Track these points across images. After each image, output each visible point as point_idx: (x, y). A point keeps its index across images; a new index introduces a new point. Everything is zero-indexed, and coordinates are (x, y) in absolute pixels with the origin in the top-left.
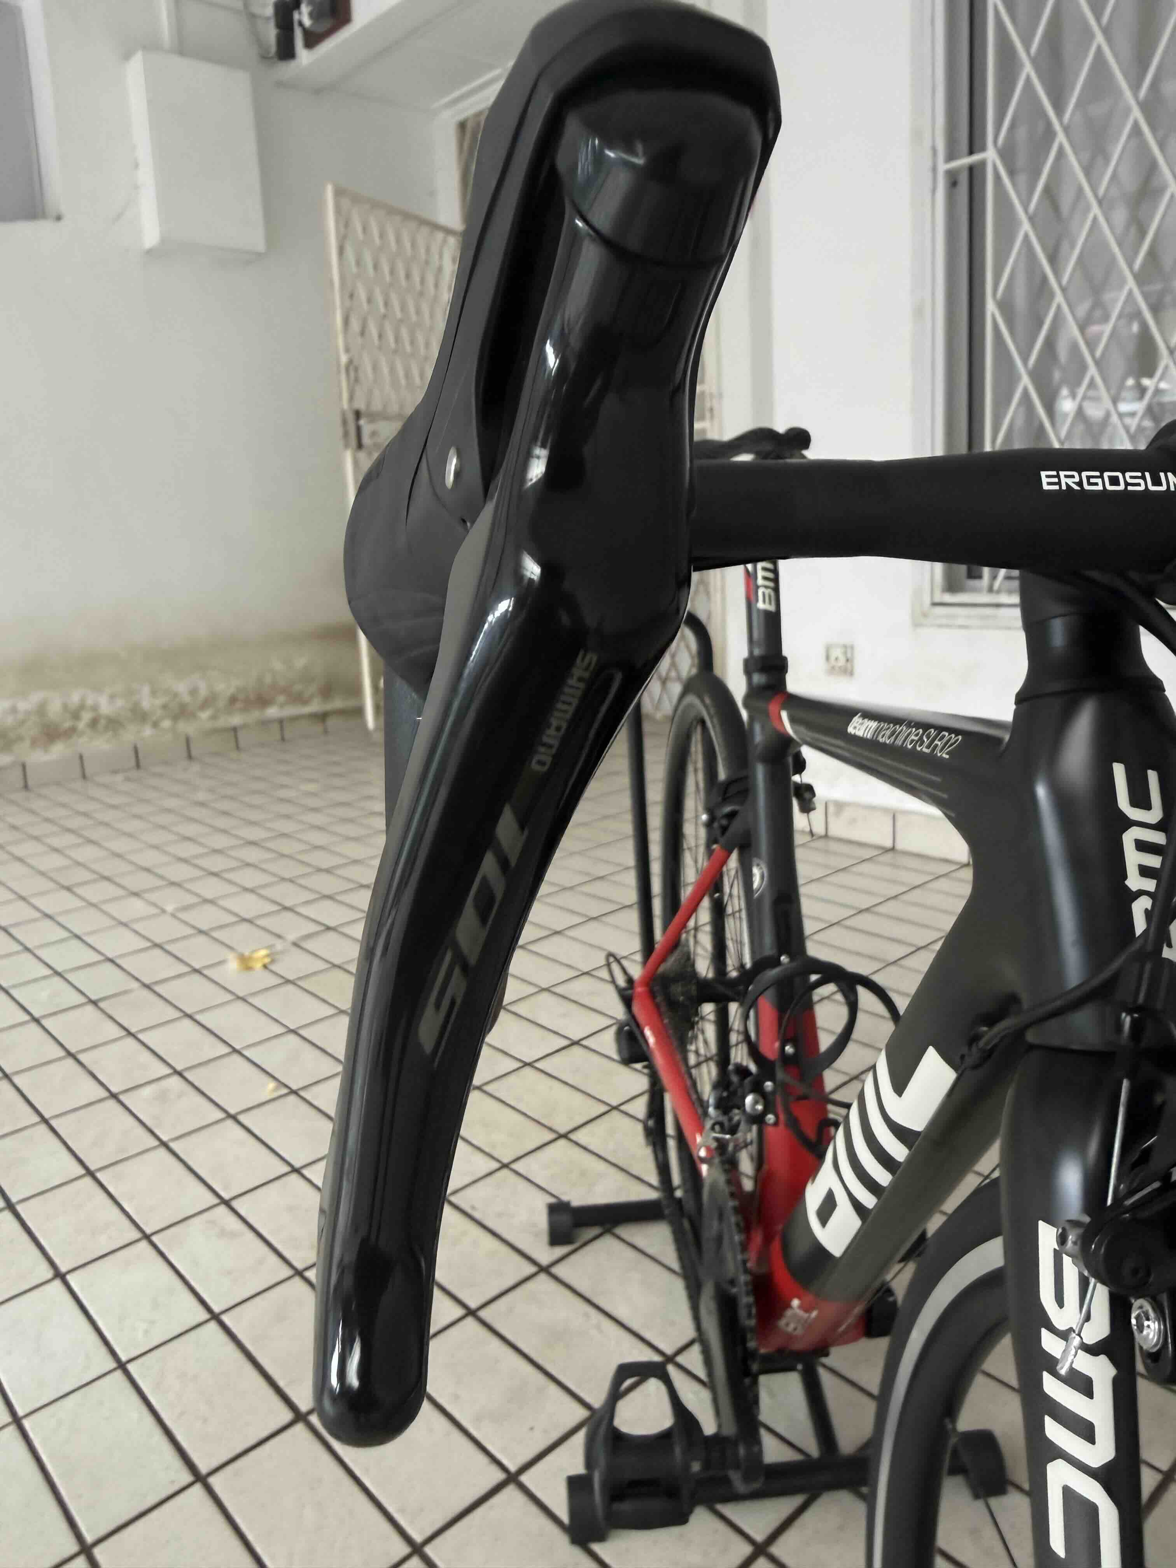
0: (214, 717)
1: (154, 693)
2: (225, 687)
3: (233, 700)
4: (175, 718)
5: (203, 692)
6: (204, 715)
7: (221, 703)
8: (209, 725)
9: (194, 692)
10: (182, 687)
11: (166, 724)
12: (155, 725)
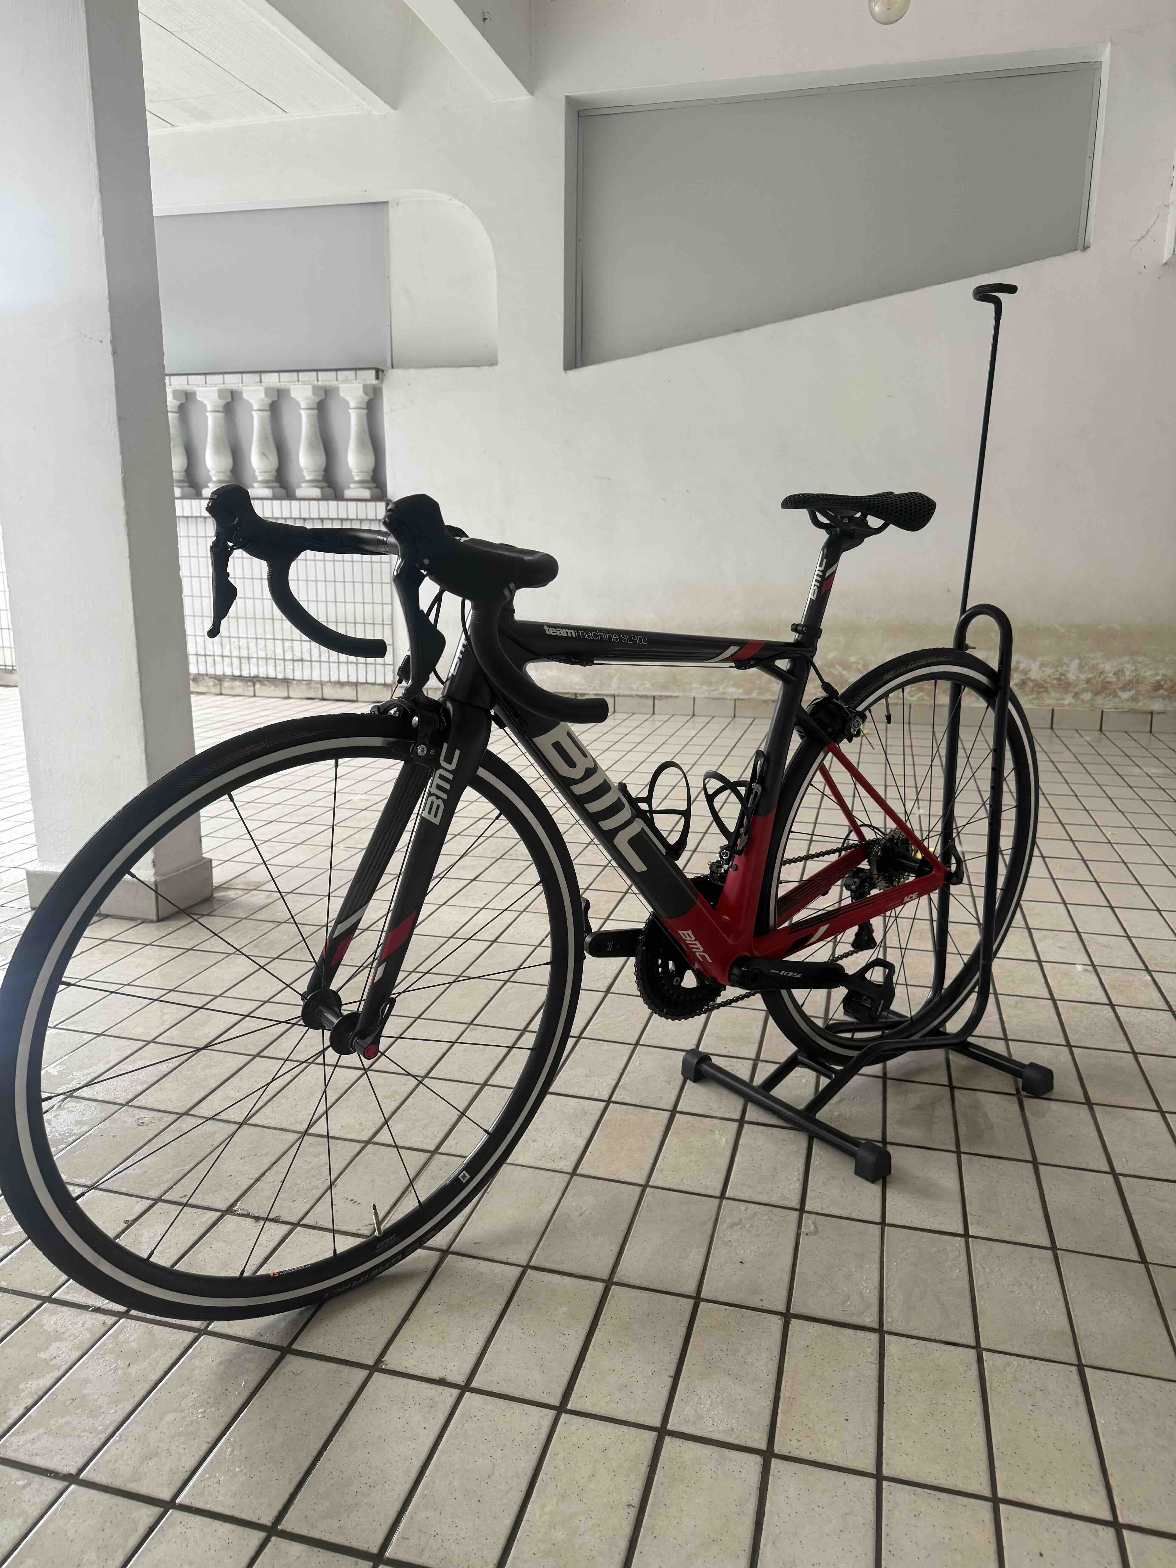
0: (1133, 699)
1: (1080, 668)
2: (1151, 674)
3: (1158, 686)
4: (1096, 694)
5: (1128, 675)
6: (1125, 695)
7: (1144, 688)
8: (1127, 705)
9: (1118, 673)
10: (1109, 667)
11: (1087, 696)
12: (1076, 695)
